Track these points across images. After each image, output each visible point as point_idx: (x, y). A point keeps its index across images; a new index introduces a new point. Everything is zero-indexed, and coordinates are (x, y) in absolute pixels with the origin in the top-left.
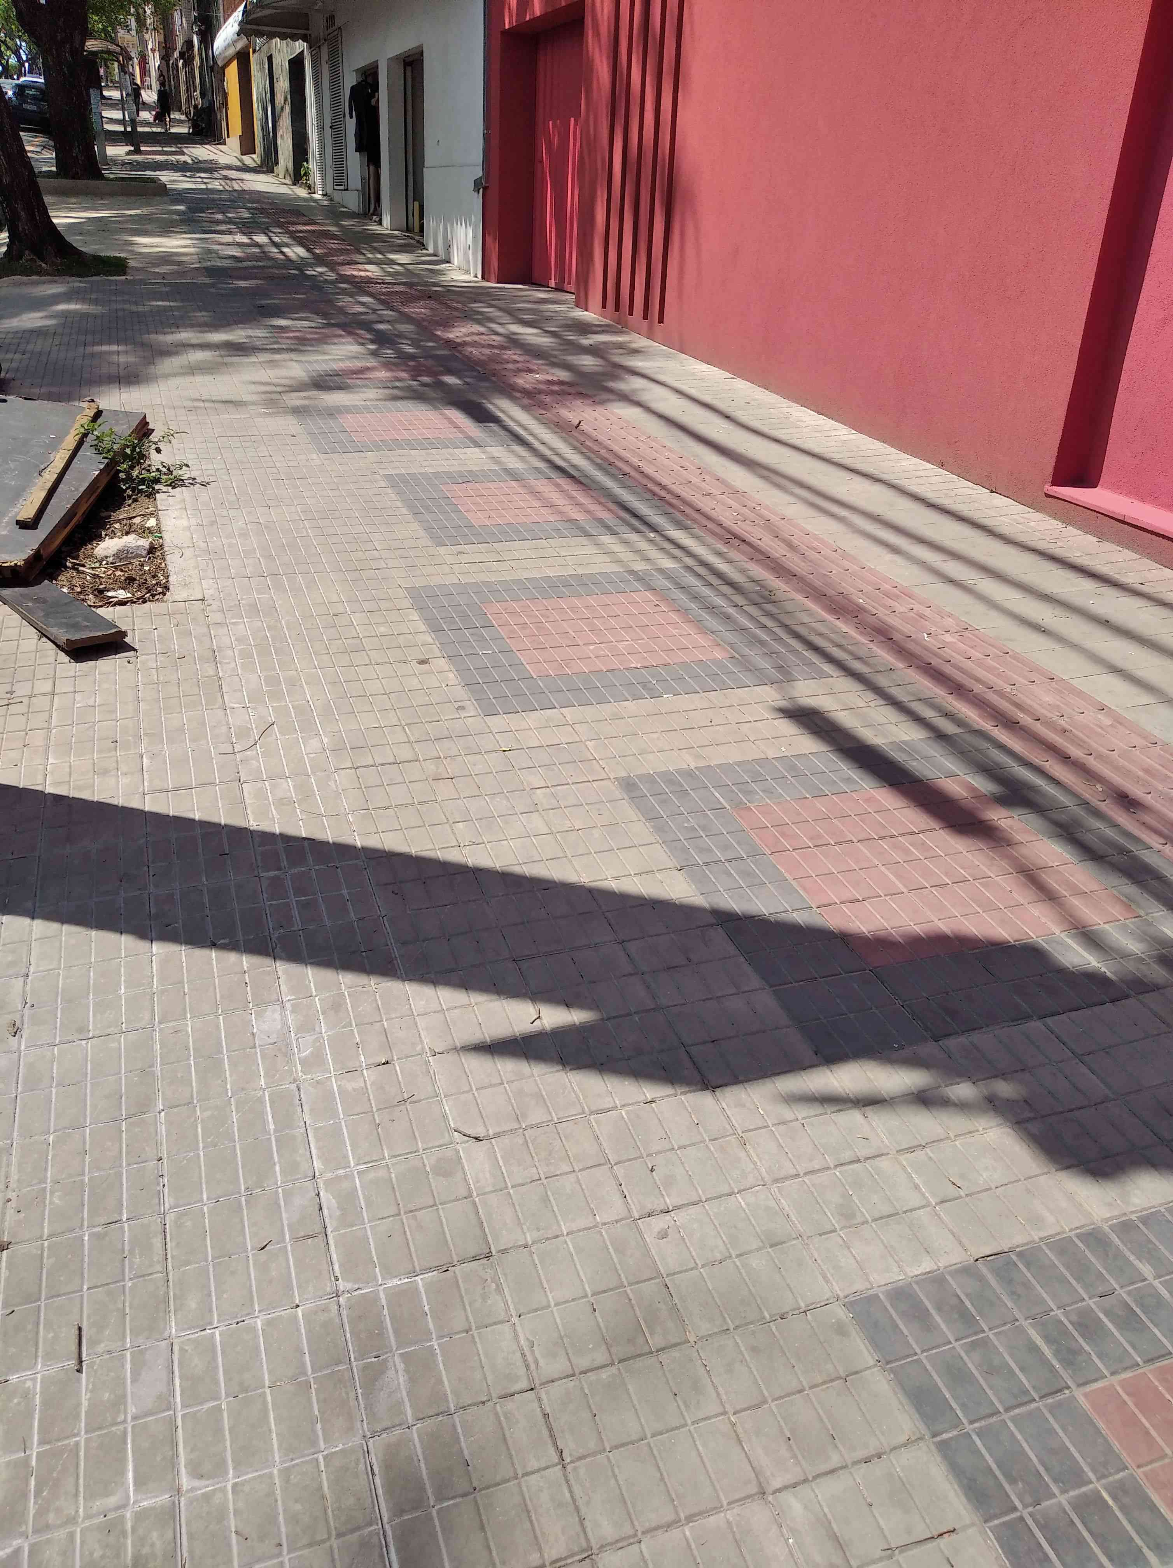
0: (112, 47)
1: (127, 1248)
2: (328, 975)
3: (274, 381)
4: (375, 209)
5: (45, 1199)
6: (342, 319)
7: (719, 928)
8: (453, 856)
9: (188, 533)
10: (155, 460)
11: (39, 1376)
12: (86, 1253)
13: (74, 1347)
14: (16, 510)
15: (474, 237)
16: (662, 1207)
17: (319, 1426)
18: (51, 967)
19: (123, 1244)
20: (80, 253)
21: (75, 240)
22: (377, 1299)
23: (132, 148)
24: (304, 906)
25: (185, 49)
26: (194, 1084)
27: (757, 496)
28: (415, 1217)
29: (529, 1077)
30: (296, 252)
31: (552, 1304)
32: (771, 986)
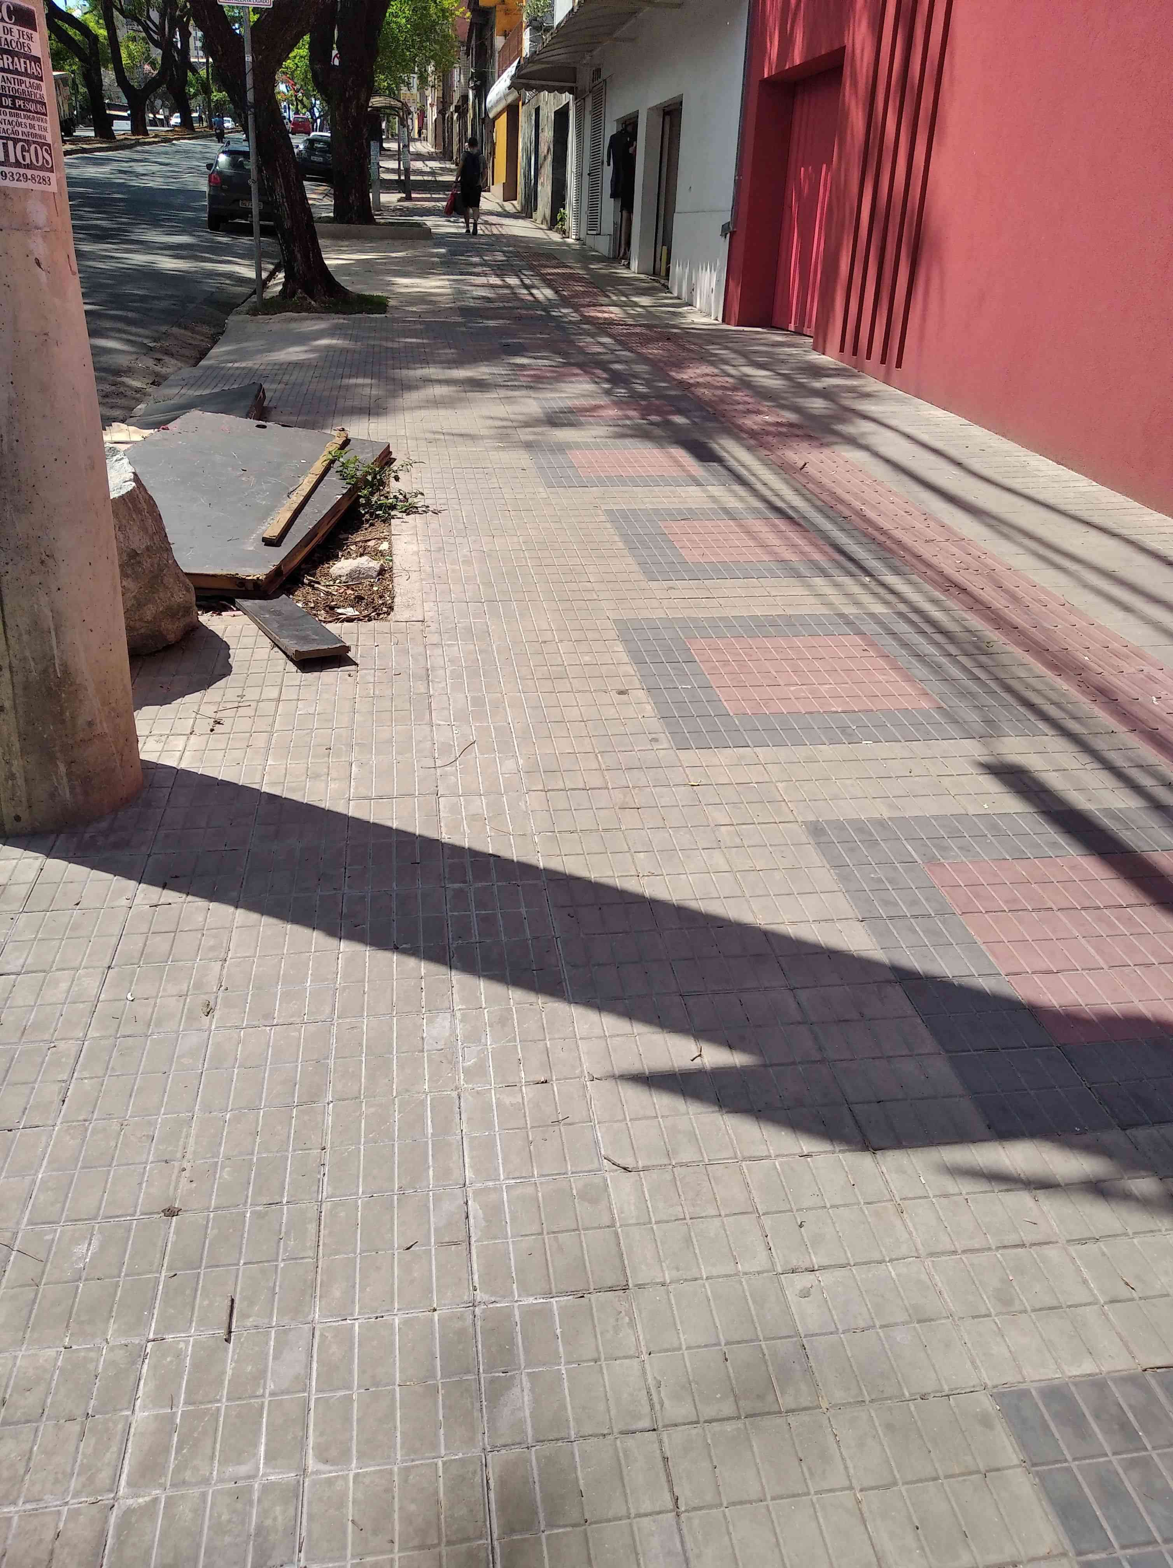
0: (394, 103)
1: (283, 1230)
2: (498, 989)
3: (512, 416)
4: (625, 253)
5: (216, 1172)
6: (581, 358)
7: (897, 987)
8: (631, 885)
9: (416, 558)
10: (394, 487)
11: (191, 1339)
12: (246, 1229)
13: (225, 1317)
14: (264, 528)
15: (718, 281)
16: (807, 1264)
17: (442, 1431)
18: (248, 955)
19: (281, 1225)
20: (346, 292)
21: (342, 280)
22: (510, 1315)
23: (404, 195)
24: (484, 919)
25: (460, 104)
26: (363, 1080)
27: (982, 544)
28: (556, 1239)
29: (684, 1114)
30: (544, 293)
31: (684, 1347)
32: (947, 1051)
